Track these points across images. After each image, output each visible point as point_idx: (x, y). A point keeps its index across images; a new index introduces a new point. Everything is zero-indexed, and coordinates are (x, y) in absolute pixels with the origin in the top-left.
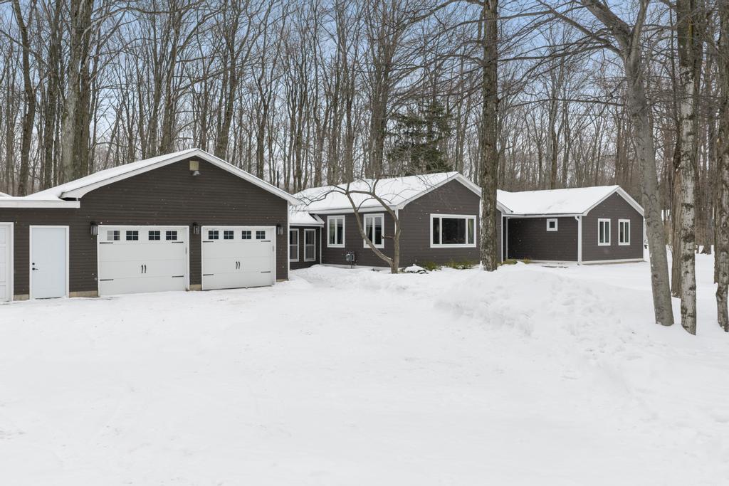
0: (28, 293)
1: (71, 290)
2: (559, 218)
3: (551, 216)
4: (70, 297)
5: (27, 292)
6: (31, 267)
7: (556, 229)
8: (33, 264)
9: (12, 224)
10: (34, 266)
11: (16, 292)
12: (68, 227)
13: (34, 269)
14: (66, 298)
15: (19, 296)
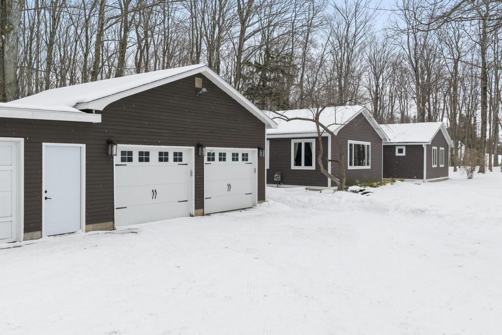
0: (41, 230)
1: (88, 223)
2: (406, 146)
3: (400, 144)
4: (87, 231)
5: (39, 228)
6: (44, 195)
7: (404, 154)
8: (46, 192)
9: (22, 140)
10: (47, 195)
11: (27, 229)
12: (84, 146)
13: (46, 198)
14: (81, 233)
15: (30, 234)
